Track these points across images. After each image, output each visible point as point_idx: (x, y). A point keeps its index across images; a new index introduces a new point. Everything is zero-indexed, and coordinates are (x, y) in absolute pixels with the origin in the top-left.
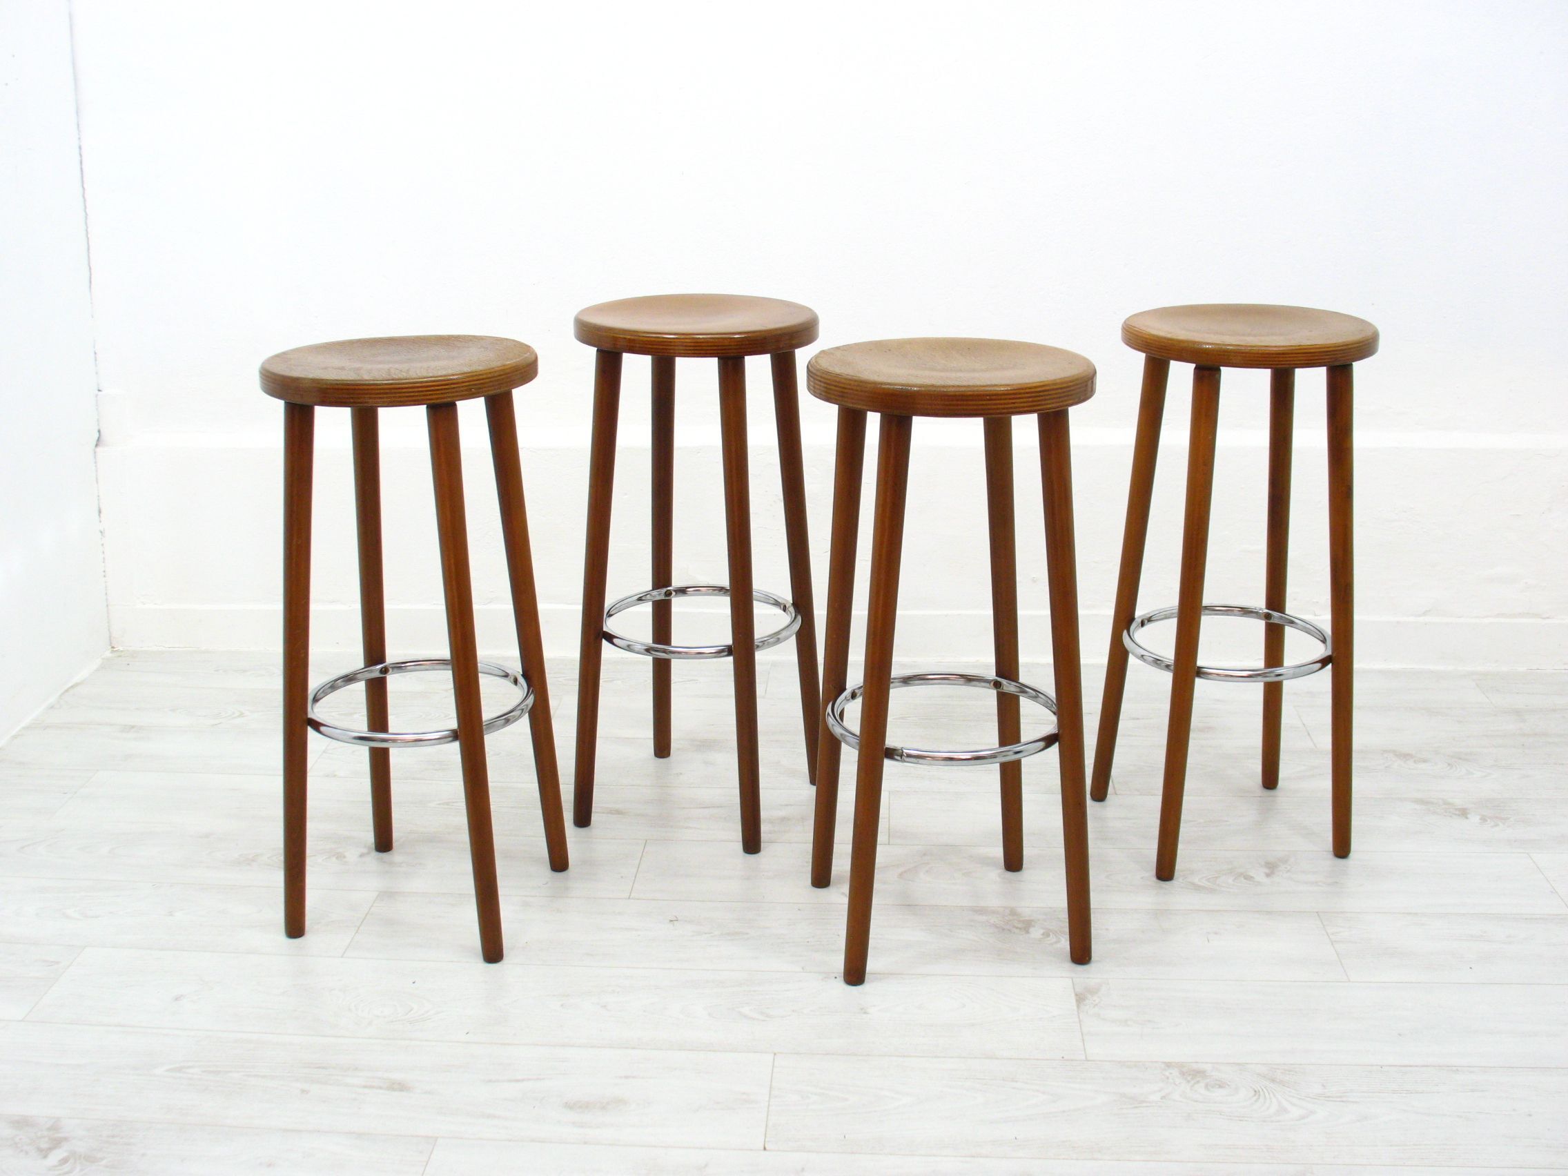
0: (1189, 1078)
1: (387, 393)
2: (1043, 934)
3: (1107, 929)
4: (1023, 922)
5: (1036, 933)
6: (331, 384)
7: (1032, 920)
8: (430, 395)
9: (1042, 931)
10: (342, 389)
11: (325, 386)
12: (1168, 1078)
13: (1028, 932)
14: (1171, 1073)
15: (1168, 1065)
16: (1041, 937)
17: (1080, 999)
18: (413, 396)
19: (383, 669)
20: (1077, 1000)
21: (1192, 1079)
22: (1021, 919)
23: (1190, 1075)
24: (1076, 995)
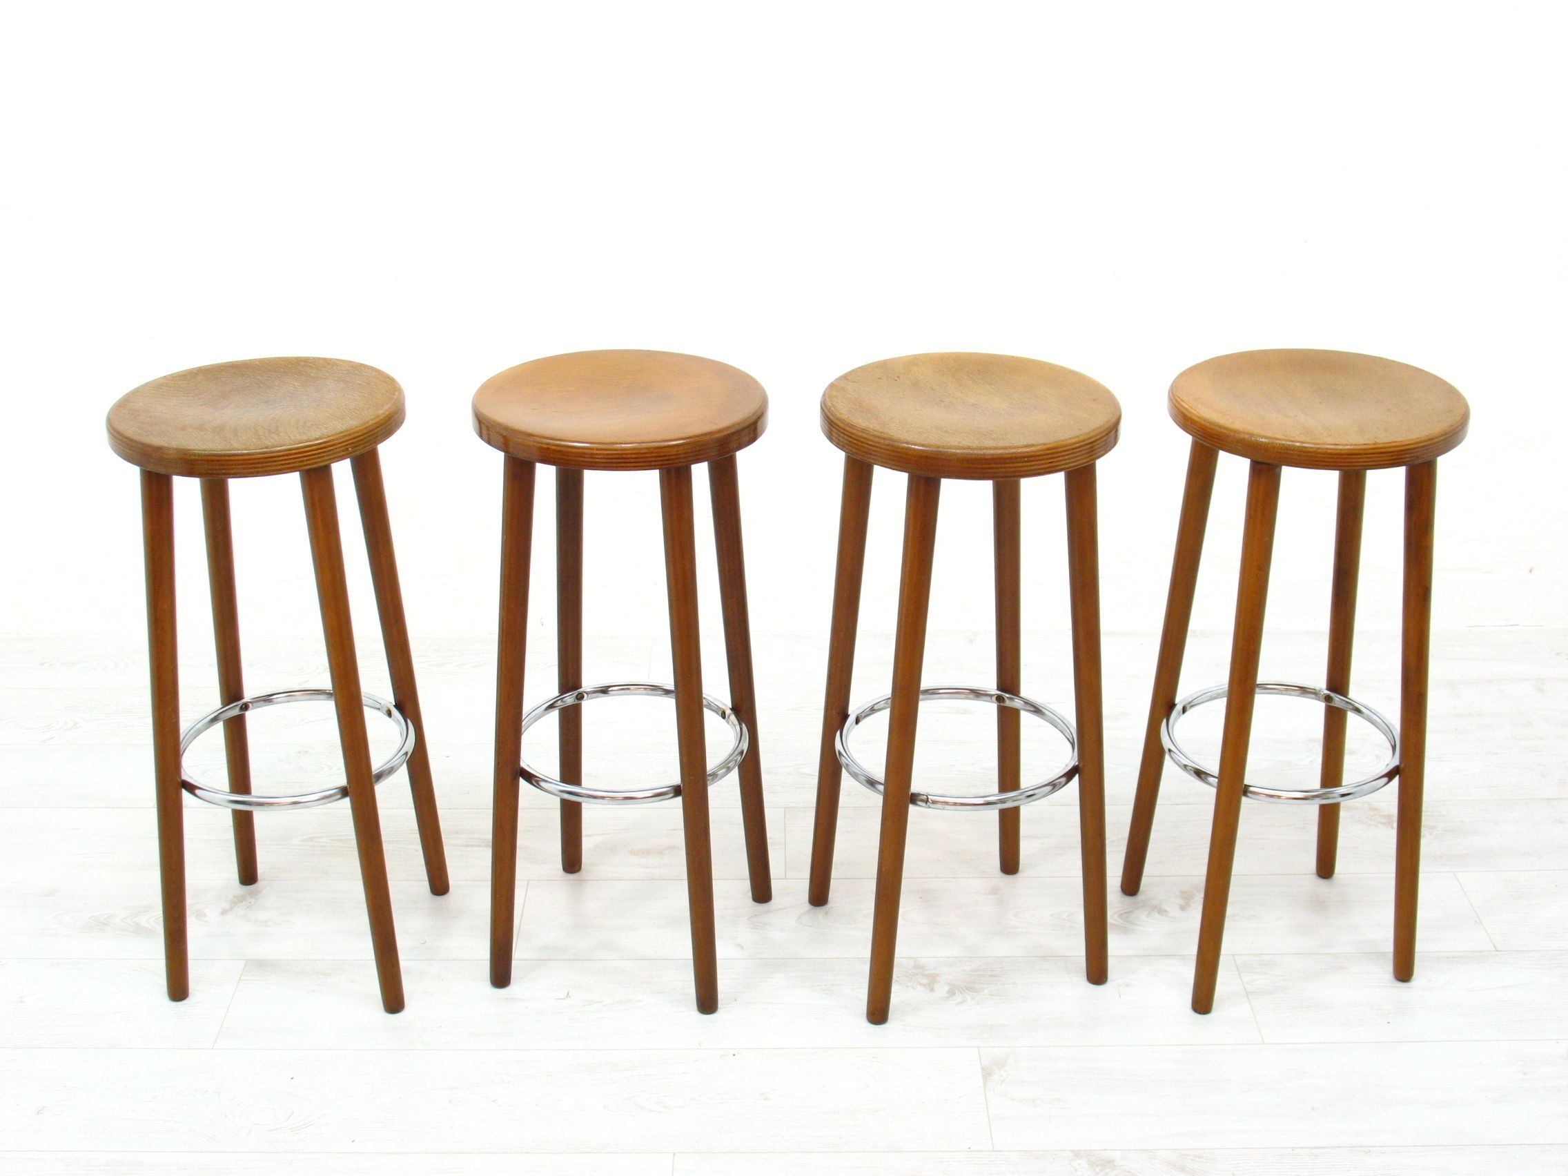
0: (1098, 1169)
1: (262, 463)
2: (948, 992)
3: (1014, 983)
4: (928, 976)
5: (941, 990)
6: (200, 455)
7: (937, 975)
8: (307, 460)
9: (947, 988)
10: (212, 461)
11: (193, 457)
12: (1076, 1170)
13: (932, 990)
14: (1079, 1164)
15: (1077, 1154)
16: (946, 995)
17: (987, 1074)
18: (289, 464)
19: (244, 706)
20: (983, 1076)
21: (1101, 1170)
22: (927, 973)
23: (1097, 1166)
24: (983, 1069)
